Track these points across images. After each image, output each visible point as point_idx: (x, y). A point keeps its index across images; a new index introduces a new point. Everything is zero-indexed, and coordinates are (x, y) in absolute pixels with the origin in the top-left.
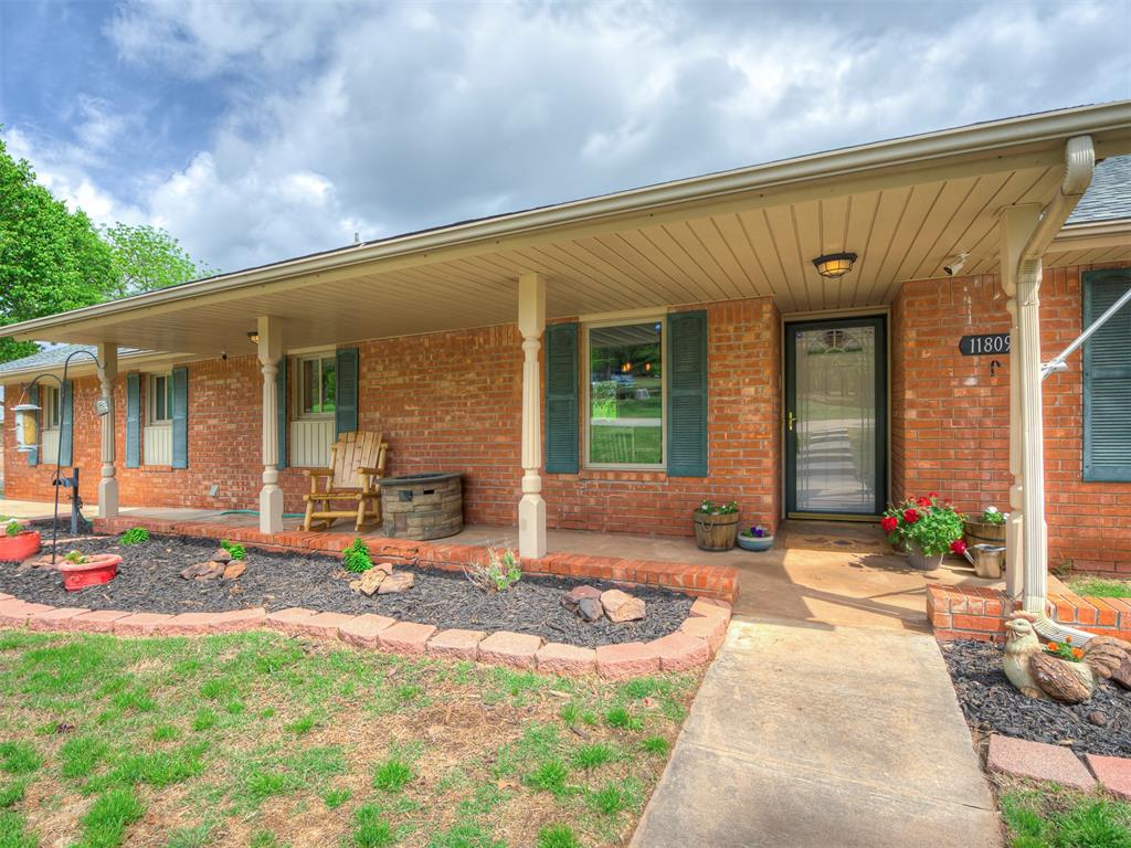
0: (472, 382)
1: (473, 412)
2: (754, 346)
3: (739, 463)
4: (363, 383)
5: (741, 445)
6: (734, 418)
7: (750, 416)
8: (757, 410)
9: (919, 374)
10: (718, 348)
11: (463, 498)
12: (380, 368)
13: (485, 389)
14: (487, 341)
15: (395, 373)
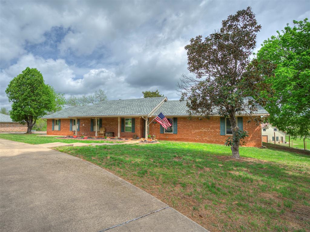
0: (114, 123)
1: (114, 126)
2: (139, 121)
3: (137, 131)
6: (137, 128)
10: (136, 122)
12: (104, 121)
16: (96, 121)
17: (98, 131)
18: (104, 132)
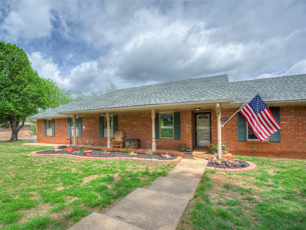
0: (139, 123)
1: (140, 128)
2: (188, 118)
3: (185, 137)
4: (118, 122)
5: (186, 135)
6: (185, 130)
7: (187, 130)
8: (189, 129)
9: (213, 124)
10: (182, 119)
11: (139, 143)
12: (122, 119)
13: (142, 124)
14: (142, 115)
15: (125, 120)
16: (108, 119)
17: (112, 136)
18: (122, 138)
